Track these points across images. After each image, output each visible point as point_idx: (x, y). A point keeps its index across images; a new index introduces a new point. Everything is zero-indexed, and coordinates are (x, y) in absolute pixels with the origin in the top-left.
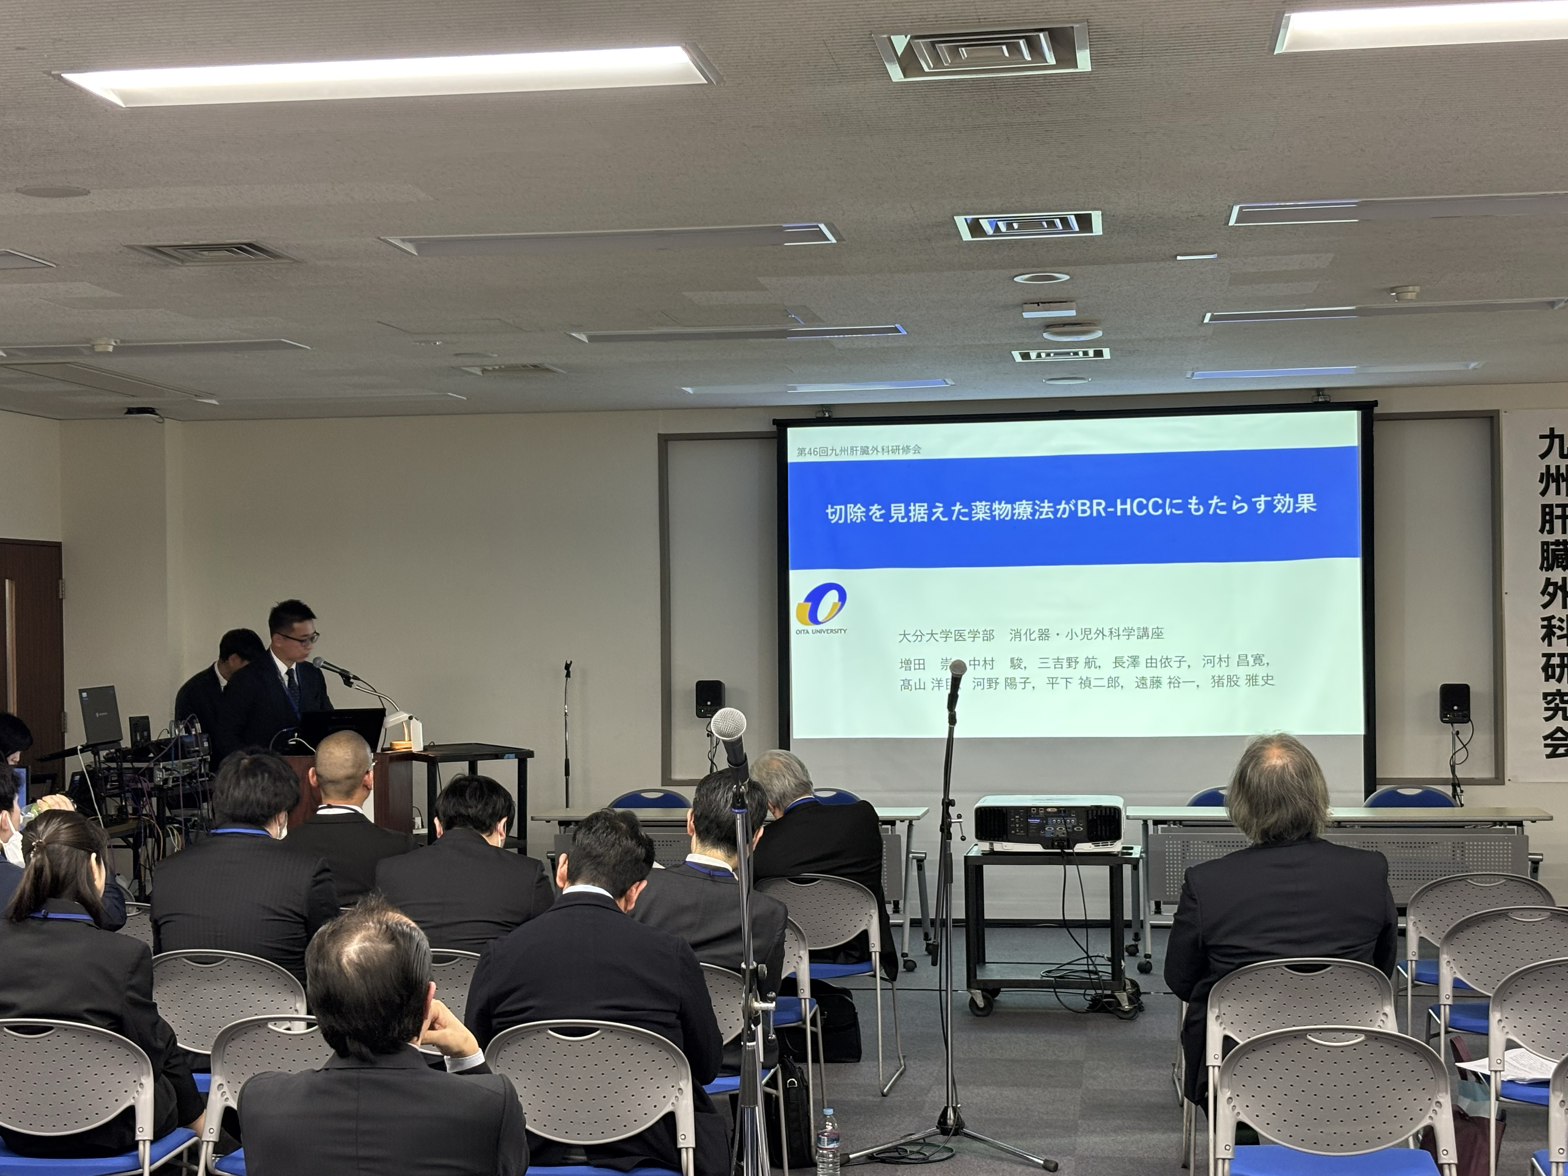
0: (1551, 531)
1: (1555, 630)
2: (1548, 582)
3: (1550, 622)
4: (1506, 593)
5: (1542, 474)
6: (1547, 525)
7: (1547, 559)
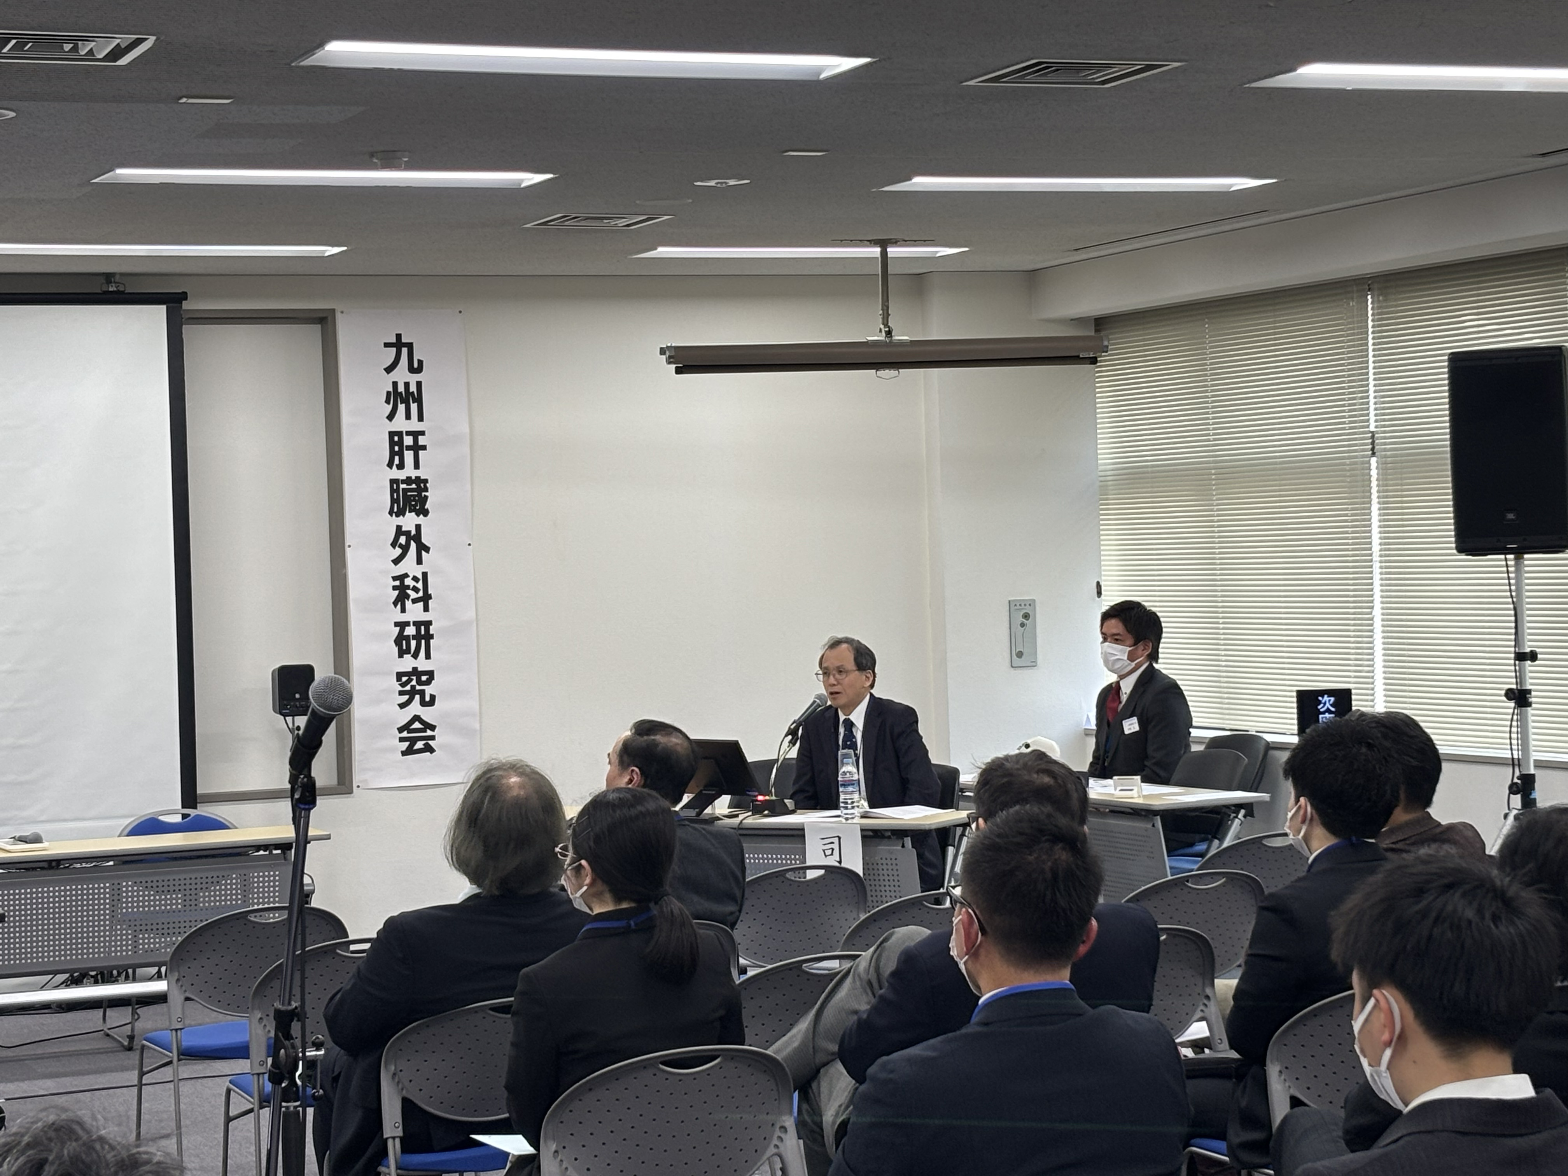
0: (401, 466)
1: (409, 592)
2: (399, 531)
3: (402, 582)
4: (349, 546)
5: (388, 393)
6: (397, 459)
7: (397, 501)
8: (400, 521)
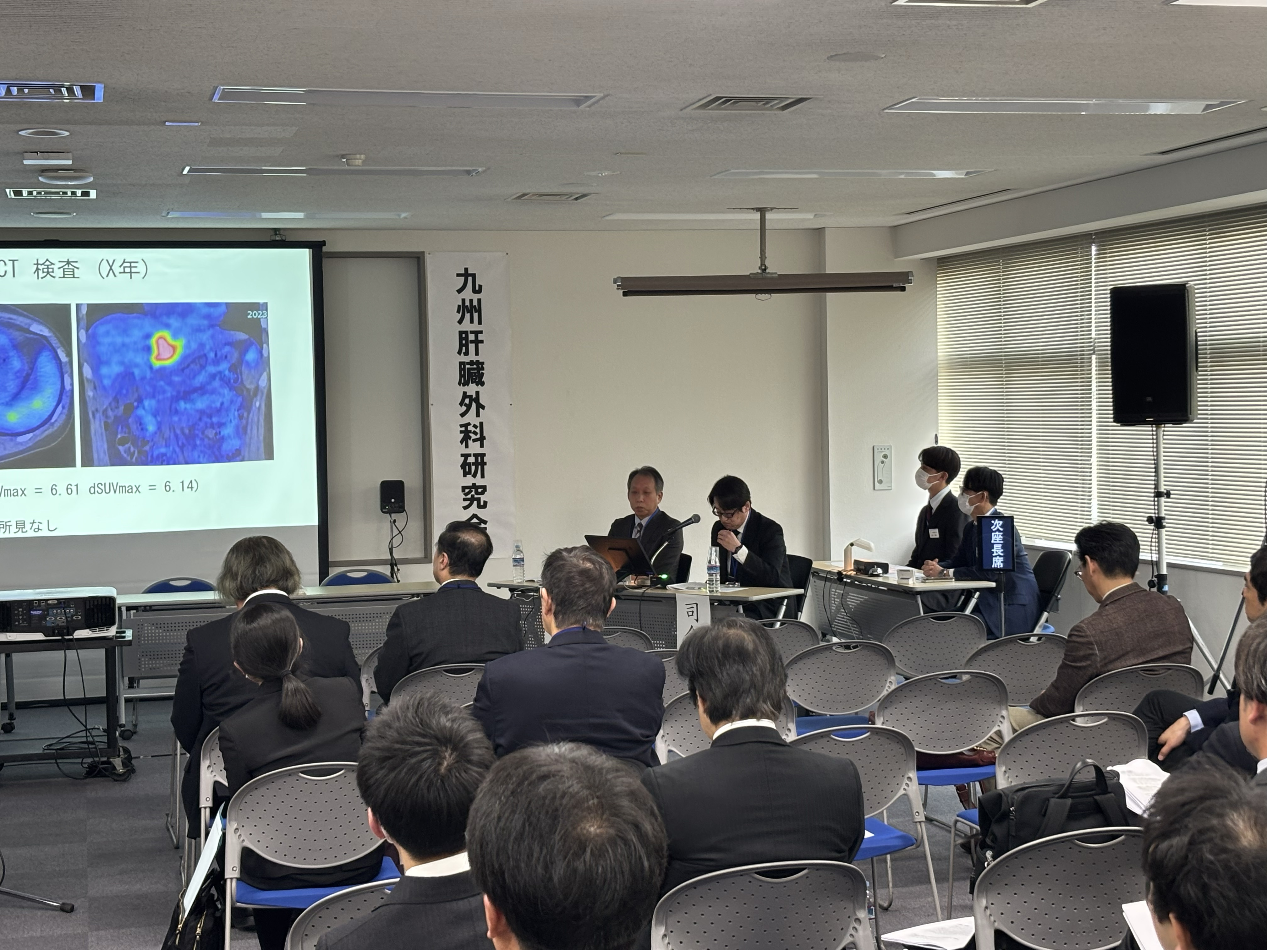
0: (467, 354)
1: (471, 434)
2: (465, 395)
3: (466, 428)
4: (432, 405)
5: (459, 306)
6: (464, 348)
7: (464, 376)
8: (466, 389)
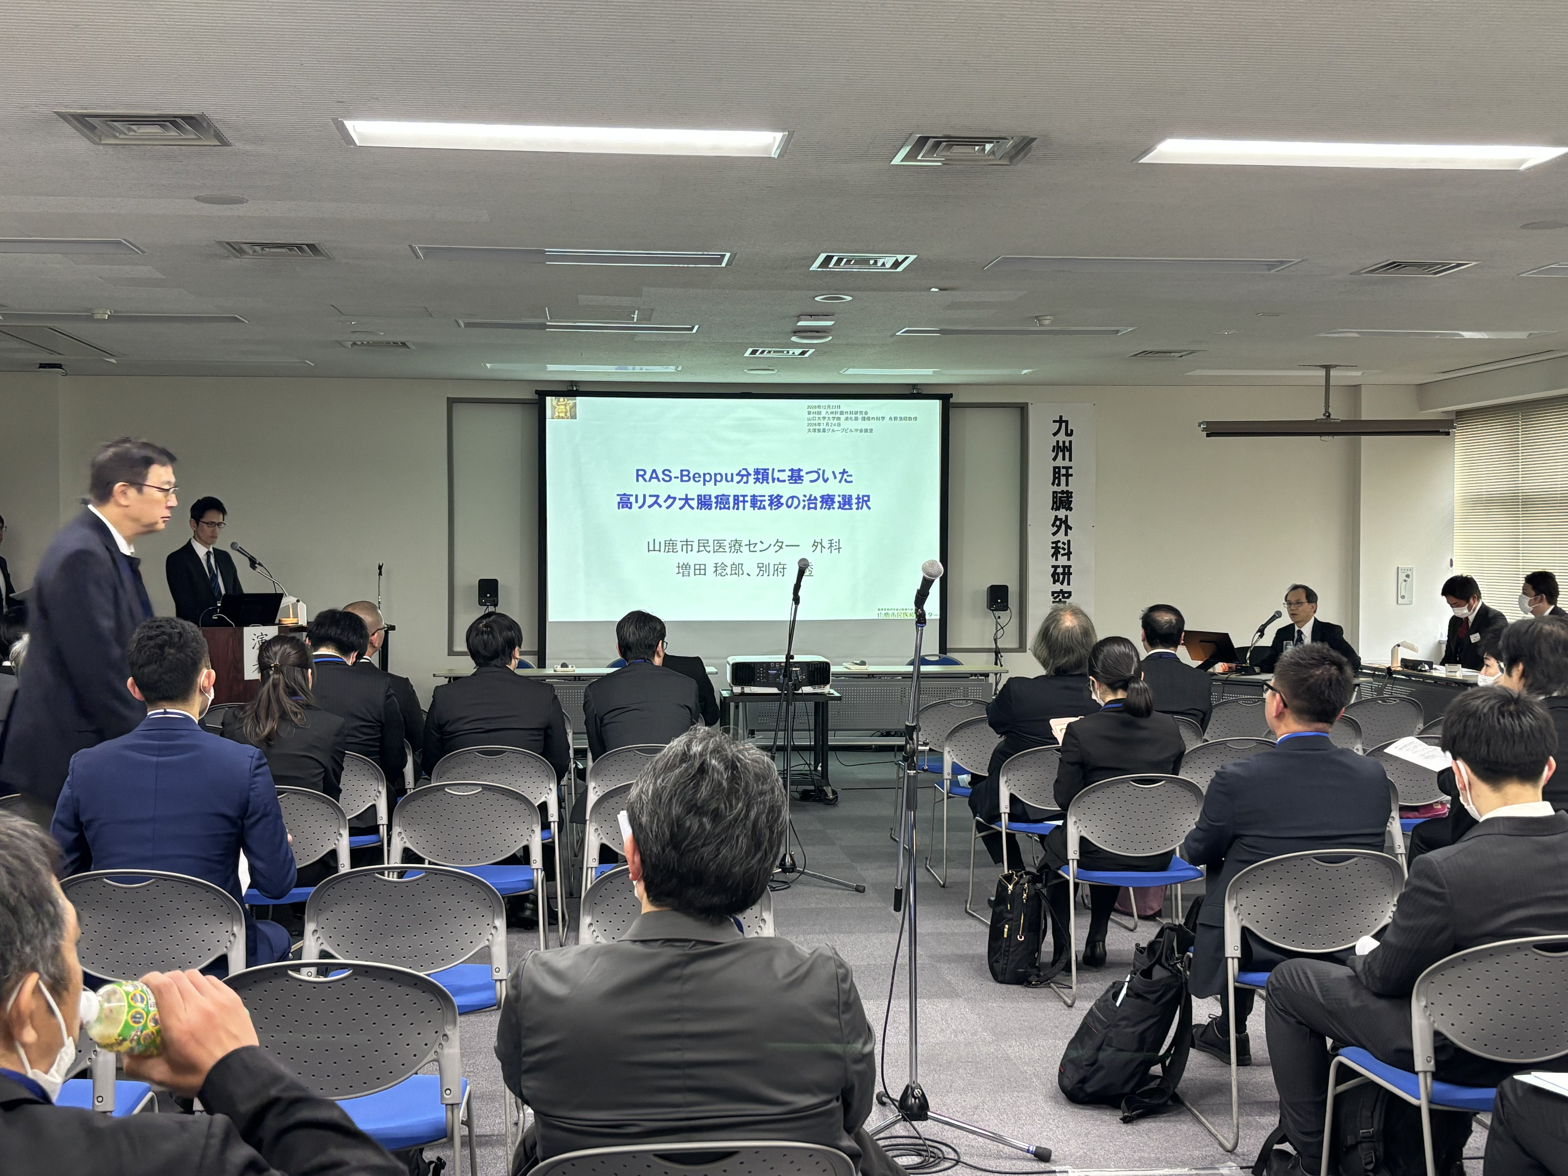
0: (1059, 485)
1: (1060, 550)
2: (1056, 518)
3: (1057, 545)
4: (1030, 525)
5: (1054, 446)
6: (1057, 480)
7: (1056, 502)
8: (1057, 513)
